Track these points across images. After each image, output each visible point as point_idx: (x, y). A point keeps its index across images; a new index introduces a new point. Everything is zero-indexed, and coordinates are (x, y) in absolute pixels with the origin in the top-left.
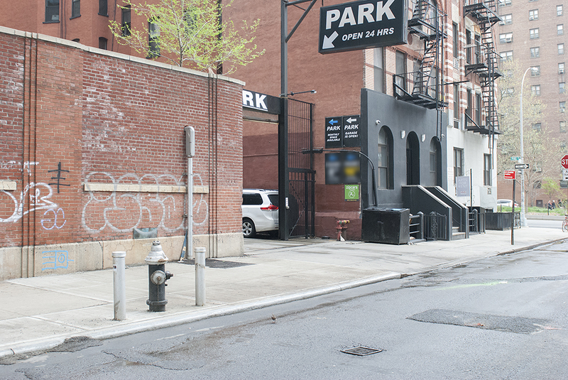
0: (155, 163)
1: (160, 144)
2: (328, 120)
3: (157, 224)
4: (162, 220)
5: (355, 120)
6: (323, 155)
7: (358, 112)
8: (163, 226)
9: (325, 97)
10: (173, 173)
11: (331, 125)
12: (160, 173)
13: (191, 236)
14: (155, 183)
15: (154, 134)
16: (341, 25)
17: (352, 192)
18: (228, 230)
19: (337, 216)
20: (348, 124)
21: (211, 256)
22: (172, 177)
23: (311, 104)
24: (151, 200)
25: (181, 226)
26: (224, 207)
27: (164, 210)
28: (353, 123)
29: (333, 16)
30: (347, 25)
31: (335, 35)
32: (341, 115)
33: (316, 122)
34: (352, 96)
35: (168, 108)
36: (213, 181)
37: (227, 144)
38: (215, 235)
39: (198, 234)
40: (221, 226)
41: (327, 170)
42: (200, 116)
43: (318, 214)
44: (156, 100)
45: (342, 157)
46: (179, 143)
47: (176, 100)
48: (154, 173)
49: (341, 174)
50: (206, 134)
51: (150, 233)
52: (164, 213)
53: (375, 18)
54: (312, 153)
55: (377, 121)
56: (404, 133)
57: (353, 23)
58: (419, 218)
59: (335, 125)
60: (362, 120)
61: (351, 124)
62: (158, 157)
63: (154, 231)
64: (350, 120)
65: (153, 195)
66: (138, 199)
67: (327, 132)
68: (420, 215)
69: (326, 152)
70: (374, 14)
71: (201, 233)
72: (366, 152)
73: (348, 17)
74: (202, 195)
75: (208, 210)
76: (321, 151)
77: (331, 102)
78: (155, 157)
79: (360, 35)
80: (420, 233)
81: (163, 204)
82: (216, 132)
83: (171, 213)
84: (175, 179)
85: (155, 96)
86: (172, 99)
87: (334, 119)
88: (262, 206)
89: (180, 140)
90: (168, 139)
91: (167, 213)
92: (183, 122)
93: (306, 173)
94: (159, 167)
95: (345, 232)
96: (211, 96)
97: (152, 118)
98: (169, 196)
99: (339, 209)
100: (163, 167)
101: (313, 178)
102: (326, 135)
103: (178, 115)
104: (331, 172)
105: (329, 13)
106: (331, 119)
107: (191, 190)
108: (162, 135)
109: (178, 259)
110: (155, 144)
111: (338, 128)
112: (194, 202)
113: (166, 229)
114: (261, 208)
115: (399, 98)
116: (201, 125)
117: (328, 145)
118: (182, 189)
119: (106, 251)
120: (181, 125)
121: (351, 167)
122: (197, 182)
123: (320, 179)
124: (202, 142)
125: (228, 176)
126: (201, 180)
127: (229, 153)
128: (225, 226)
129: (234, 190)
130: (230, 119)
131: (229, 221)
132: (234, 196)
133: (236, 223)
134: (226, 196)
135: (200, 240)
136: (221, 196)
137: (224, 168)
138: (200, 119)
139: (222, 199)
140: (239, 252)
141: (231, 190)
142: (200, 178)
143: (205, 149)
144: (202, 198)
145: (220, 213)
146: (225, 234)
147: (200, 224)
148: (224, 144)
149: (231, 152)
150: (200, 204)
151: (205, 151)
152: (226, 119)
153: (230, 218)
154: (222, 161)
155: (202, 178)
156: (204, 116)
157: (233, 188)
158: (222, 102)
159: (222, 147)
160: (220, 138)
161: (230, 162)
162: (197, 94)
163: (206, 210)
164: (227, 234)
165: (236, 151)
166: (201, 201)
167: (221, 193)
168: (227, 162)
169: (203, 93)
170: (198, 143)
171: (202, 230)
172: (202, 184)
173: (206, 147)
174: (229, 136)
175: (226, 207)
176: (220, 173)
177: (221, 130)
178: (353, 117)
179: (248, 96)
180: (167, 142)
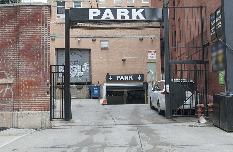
7: (220, 4)
18: (30, 109)
23: (201, 7)
26: (26, 93)
32: (215, 10)
36: (15, 74)
37: (29, 49)
38: (17, 112)
39: (4, 111)
40: (23, 107)
42: (6, 32)
45: (217, 47)
49: (217, 62)
50: (12, 44)
59: (213, 19)
60: (222, 10)
61: (218, 16)
64: (218, 13)
67: (211, 27)
69: (211, 45)
71: (7, 111)
74: (8, 85)
75: (13, 95)
76: (208, 44)
82: (19, 42)
88: (163, 91)
93: (195, 65)
96: (16, 18)
101: (206, 68)
102: (211, 30)
104: (214, 61)
106: (212, 15)
114: (162, 93)
116: (7, 38)
117: (212, 38)
121: (220, 55)
123: (210, 68)
124: (8, 50)
125: (30, 71)
126: (7, 75)
127: (32, 55)
128: (27, 106)
129: (36, 81)
130: (32, 32)
131: (31, 103)
132: (36, 85)
133: (38, 104)
134: (28, 85)
135: (4, 115)
136: (22, 85)
137: (26, 65)
138: (7, 34)
139: (24, 87)
140: (40, 126)
141: (33, 81)
142: (6, 74)
143: (11, 54)
144: (7, 87)
145: (22, 97)
146: (26, 112)
147: (6, 104)
148: (26, 49)
149: (33, 54)
150: (6, 91)
151: (11, 56)
152: (28, 32)
153: (32, 101)
154: (23, 61)
155: (8, 74)
156: (10, 32)
157: (35, 79)
158: (24, 20)
159: (24, 51)
160: (22, 45)
161: (33, 61)
162: (3, 19)
163: (11, 95)
164: (28, 112)
165: (39, 53)
166: (7, 89)
167: (23, 83)
168: (29, 61)
169: (10, 17)
170: (4, 51)
171: (8, 109)
172: (8, 77)
173: (11, 53)
174: (31, 43)
175: (28, 93)
176: (22, 69)
177: (23, 40)
178: (219, 9)
179: (123, 12)
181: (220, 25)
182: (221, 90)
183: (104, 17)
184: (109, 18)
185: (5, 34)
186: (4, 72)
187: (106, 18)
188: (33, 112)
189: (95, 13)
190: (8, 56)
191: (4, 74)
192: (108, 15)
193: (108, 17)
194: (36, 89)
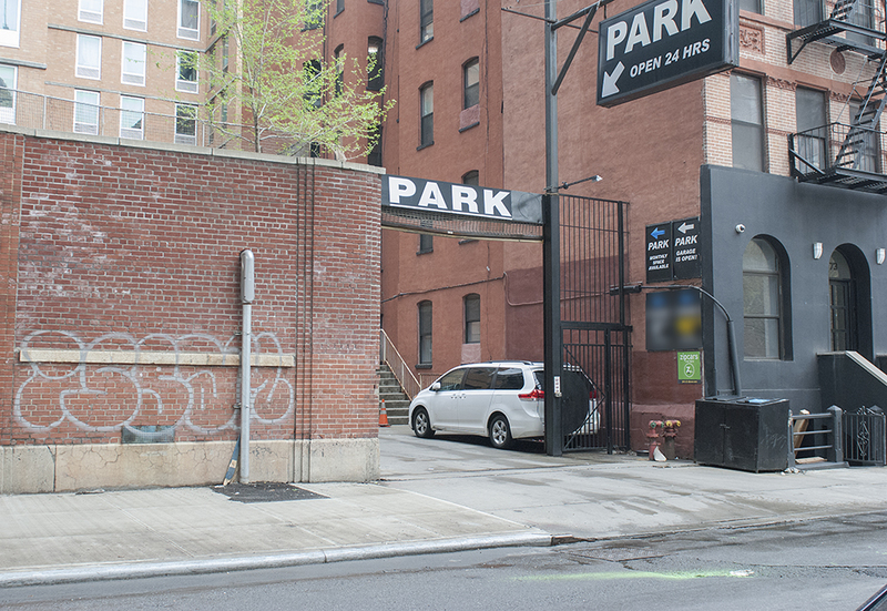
0: (173, 315)
1: (185, 283)
2: (649, 229)
3: (173, 421)
4: (187, 412)
5: (692, 227)
6: (642, 296)
7: (695, 211)
8: (189, 423)
9: (645, 187)
10: (212, 331)
11: (653, 240)
12: (183, 332)
13: (247, 442)
14: (172, 349)
15: (171, 266)
16: (629, 49)
17: (689, 365)
18: (338, 434)
19: (664, 413)
20: (681, 235)
21: (297, 479)
22: (211, 338)
23: (620, 204)
24: (162, 378)
25: (231, 424)
26: (329, 392)
27: (191, 396)
28: (689, 233)
29: (617, 33)
30: (638, 46)
31: (620, 68)
32: (670, 219)
33: (632, 235)
34: (686, 182)
35: (202, 220)
36: (303, 344)
37: (337, 280)
38: (306, 441)
39: (270, 438)
40: (320, 427)
41: (648, 323)
42: (277, 231)
43: (636, 408)
44: (177, 208)
45: (672, 298)
46: (225, 280)
47: (221, 206)
48: (169, 332)
49: (671, 331)
50: (291, 262)
51: (158, 434)
52: (191, 401)
53: (679, 27)
54: (624, 294)
55: (739, 227)
56: (819, 248)
57: (646, 41)
58: (831, 419)
59: (661, 238)
60: (703, 226)
61: (685, 236)
62: (179, 305)
63: (169, 431)
64: (683, 228)
65: (167, 370)
66: (133, 376)
67: (650, 253)
68: (833, 412)
69: (647, 291)
70: (678, 19)
71: (278, 438)
72: (709, 287)
73: (638, 33)
74: (279, 371)
75: (292, 396)
76: (639, 289)
77: (654, 197)
78: (172, 304)
79: (657, 63)
80: (832, 450)
81: (188, 385)
82: (312, 259)
83: (206, 401)
84: (217, 343)
85: (175, 202)
86: (213, 205)
87: (660, 227)
88: (522, 392)
89: (231, 274)
90: (202, 273)
91: (197, 401)
92: (235, 244)
93: (607, 332)
94: (181, 321)
95: (671, 444)
96: (302, 196)
97: (169, 240)
98: (203, 371)
99: (668, 397)
100: (189, 321)
101: (626, 340)
102: (648, 259)
103: (227, 233)
104: (657, 328)
105: (611, 30)
106: (654, 228)
107: (249, 359)
108: (189, 267)
109: (221, 481)
110: (172, 282)
111: (666, 243)
112: (252, 386)
113: (196, 428)
114: (520, 396)
115: (803, 178)
116: (279, 247)
117: (652, 276)
118: (229, 358)
119: (61, 461)
120: (232, 249)
121: (688, 317)
122: (265, 345)
123: (639, 343)
124: (282, 277)
125: (339, 336)
126: (278, 344)
127: (343, 296)
128: (332, 426)
129: (354, 362)
130: (344, 236)
131: (341, 417)
132: (354, 372)
133: (357, 421)
134: (335, 372)
135: (272, 449)
136: (321, 371)
137: (330, 321)
138: (278, 236)
139: (324, 377)
140: (362, 474)
141: (346, 362)
142: (276, 340)
143: (287, 288)
144: (278, 375)
145: (320, 402)
146: (329, 440)
147: (275, 421)
148: (330, 279)
149: (346, 293)
150: (275, 386)
151: (289, 293)
152: (335, 235)
153: (343, 412)
154: (324, 311)
155: (280, 340)
156: (286, 232)
157: (352, 357)
158: (326, 205)
159: (326, 284)
160: (319, 269)
161: (346, 312)
162: (269, 194)
163: (288, 396)
164: (335, 440)
165: (360, 292)
166: (277, 380)
167: (321, 366)
168: (336, 311)
169: (285, 191)
170: (271, 280)
171: (279, 432)
172: (280, 350)
173: (290, 286)
174: (342, 265)
175: (334, 392)
176: (319, 331)
177: (322, 254)
178: (688, 222)
179: (464, 195)
180: (201, 278)
181: (688, 256)
182: (684, 392)
183: (425, 201)
184: (436, 206)
185: (274, 236)
186: (271, 334)
187: (430, 206)
188: (347, 440)
189: (402, 187)
190: (280, 293)
191: (271, 340)
192: (432, 197)
193: (433, 202)
194: (353, 382)
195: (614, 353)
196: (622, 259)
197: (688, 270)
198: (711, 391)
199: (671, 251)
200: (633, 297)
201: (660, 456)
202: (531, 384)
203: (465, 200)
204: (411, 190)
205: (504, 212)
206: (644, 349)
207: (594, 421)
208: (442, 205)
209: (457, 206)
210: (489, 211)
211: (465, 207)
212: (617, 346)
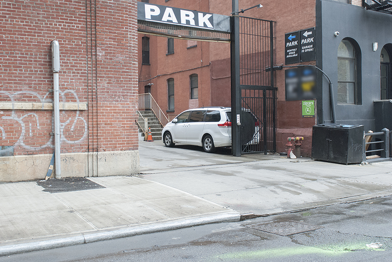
0: (9, 80)
1: (16, 60)
2: (287, 36)
3: (12, 143)
4: (21, 138)
5: (311, 33)
6: (283, 72)
7: (313, 24)
8: (22, 144)
9: (285, 13)
10: (35, 89)
11: (289, 41)
12: (17, 90)
13: (59, 155)
14: (10, 100)
15: (7, 50)
17: (308, 108)
18: (114, 149)
19: (294, 133)
20: (305, 38)
21: (90, 175)
22: (34, 94)
23: (271, 22)
24: (4, 118)
25: (49, 144)
26: (109, 124)
27: (23, 128)
28: (309, 36)
32: (298, 29)
33: (278, 39)
34: (308, 9)
35: (26, 22)
36: (92, 97)
37: (111, 59)
38: (95, 153)
39: (74, 152)
40: (104, 144)
41: (287, 85)
42: (74, 29)
43: (279, 130)
44: (9, 14)
45: (299, 72)
46: (42, 58)
47: (38, 14)
48: (7, 90)
49: (298, 89)
50: (83, 49)
51: (4, 151)
52: (23, 131)
54: (273, 70)
55: (336, 33)
56: (376, 46)
58: (384, 135)
59: (294, 40)
60: (317, 33)
61: (307, 38)
62: (13, 73)
63: (10, 149)
64: (306, 34)
65: (7, 113)
67: (287, 48)
68: (385, 132)
69: (286, 69)
71: (78, 152)
72: (320, 65)
74: (78, 112)
75: (86, 127)
76: (281, 68)
77: (290, 18)
78: (9, 73)
80: (384, 152)
81: (21, 122)
82: (96, 46)
83: (33, 131)
84: (39, 96)
85: (8, 11)
86: (32, 13)
87: (293, 34)
88: (220, 123)
89: (46, 55)
90: (26, 54)
91: (27, 131)
92: (48, 37)
93: (264, 91)
94: (15, 83)
95: (299, 149)
96: (89, 9)
97: (5, 34)
98: (30, 113)
99: (297, 125)
100: (20, 84)
101: (274, 95)
102: (286, 51)
103: (42, 30)
104: (291, 88)
106: (289, 34)
107: (58, 106)
108: (19, 50)
109: (44, 177)
110: (8, 60)
111: (296, 43)
112: (61, 121)
113: (27, 147)
114: (219, 125)
115: (369, 7)
116: (75, 39)
117: (288, 61)
118: (46, 106)
120: (46, 40)
121: (308, 82)
122: (69, 98)
123: (281, 96)
124: (77, 57)
125: (113, 92)
126: (77, 97)
127: (116, 68)
128: (110, 144)
129: (123, 107)
130: (115, 33)
131: (116, 138)
132: (123, 113)
133: (125, 141)
134: (111, 113)
135: (75, 158)
136: (103, 113)
137: (108, 83)
138: (75, 33)
139: (105, 115)
140: (129, 171)
141: (118, 107)
142: (75, 94)
143: (81, 64)
144: (77, 115)
145: (103, 130)
146: (109, 152)
147: (76, 142)
148: (107, 58)
149: (117, 67)
150: (75, 121)
151: (82, 67)
152: (110, 32)
153: (117, 135)
154: (104, 77)
155: (78, 95)
156: (79, 30)
157: (121, 104)
158: (103, 14)
159: (105, 62)
160: (100, 52)
161: (117, 78)
162: (68, 7)
163: (84, 127)
164: (112, 152)
165: (125, 66)
166: (76, 118)
167: (103, 110)
168: (112, 77)
169: (78, 6)
170: (71, 59)
171: (79, 148)
172: (78, 100)
173: (83, 62)
174: (114, 51)
175: (112, 124)
176: (101, 89)
177: (102, 44)
178: (309, 30)
179: (187, 15)
180: (26, 57)
181: (309, 49)
182: (305, 122)
183: (165, 18)
184: (171, 21)
185: (72, 32)
186: (72, 91)
187: (168, 21)
188: (120, 152)
189: (153, 10)
190: (77, 67)
191: (72, 94)
192: (169, 16)
193: (170, 19)
194: (122, 118)
195: (268, 102)
196: (272, 52)
197: (309, 56)
198: (320, 121)
199: (299, 47)
200: (278, 72)
201: (293, 156)
202: (224, 118)
203: (188, 18)
204: (157, 12)
205: (209, 25)
206: (284, 99)
207: (257, 138)
208: (175, 20)
209: (183, 22)
210: (201, 25)
211: (188, 22)
212: (269, 98)
